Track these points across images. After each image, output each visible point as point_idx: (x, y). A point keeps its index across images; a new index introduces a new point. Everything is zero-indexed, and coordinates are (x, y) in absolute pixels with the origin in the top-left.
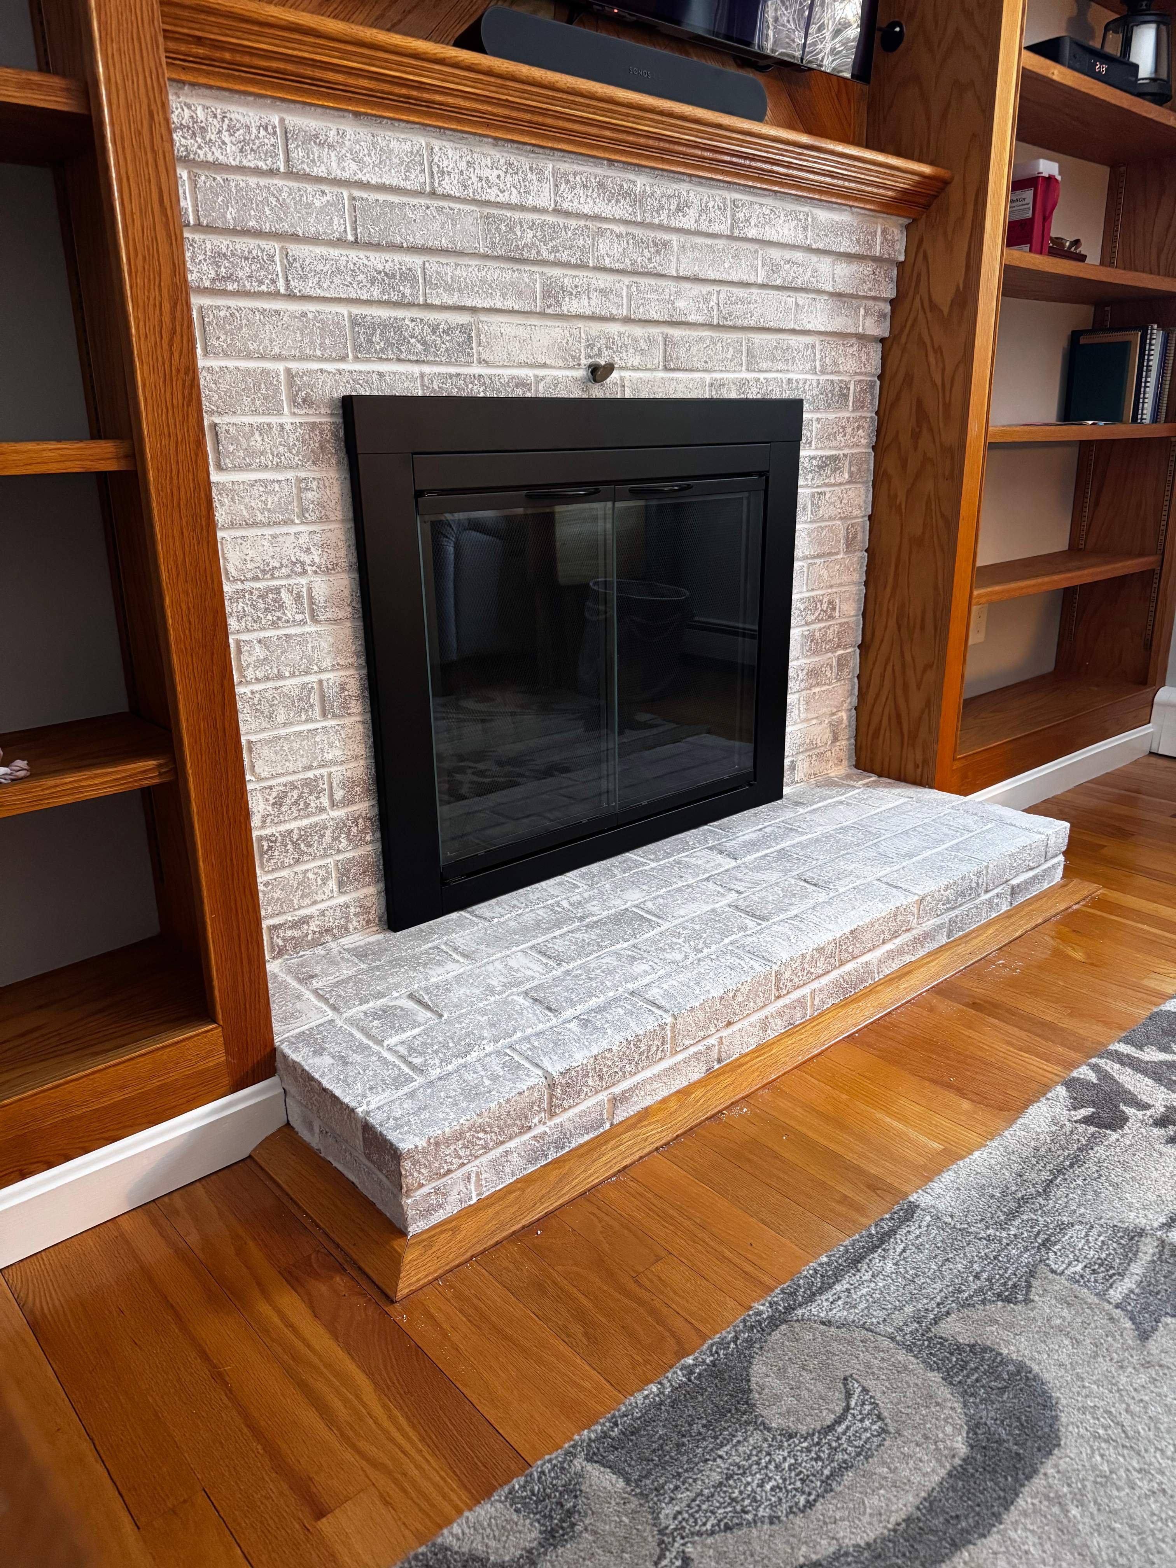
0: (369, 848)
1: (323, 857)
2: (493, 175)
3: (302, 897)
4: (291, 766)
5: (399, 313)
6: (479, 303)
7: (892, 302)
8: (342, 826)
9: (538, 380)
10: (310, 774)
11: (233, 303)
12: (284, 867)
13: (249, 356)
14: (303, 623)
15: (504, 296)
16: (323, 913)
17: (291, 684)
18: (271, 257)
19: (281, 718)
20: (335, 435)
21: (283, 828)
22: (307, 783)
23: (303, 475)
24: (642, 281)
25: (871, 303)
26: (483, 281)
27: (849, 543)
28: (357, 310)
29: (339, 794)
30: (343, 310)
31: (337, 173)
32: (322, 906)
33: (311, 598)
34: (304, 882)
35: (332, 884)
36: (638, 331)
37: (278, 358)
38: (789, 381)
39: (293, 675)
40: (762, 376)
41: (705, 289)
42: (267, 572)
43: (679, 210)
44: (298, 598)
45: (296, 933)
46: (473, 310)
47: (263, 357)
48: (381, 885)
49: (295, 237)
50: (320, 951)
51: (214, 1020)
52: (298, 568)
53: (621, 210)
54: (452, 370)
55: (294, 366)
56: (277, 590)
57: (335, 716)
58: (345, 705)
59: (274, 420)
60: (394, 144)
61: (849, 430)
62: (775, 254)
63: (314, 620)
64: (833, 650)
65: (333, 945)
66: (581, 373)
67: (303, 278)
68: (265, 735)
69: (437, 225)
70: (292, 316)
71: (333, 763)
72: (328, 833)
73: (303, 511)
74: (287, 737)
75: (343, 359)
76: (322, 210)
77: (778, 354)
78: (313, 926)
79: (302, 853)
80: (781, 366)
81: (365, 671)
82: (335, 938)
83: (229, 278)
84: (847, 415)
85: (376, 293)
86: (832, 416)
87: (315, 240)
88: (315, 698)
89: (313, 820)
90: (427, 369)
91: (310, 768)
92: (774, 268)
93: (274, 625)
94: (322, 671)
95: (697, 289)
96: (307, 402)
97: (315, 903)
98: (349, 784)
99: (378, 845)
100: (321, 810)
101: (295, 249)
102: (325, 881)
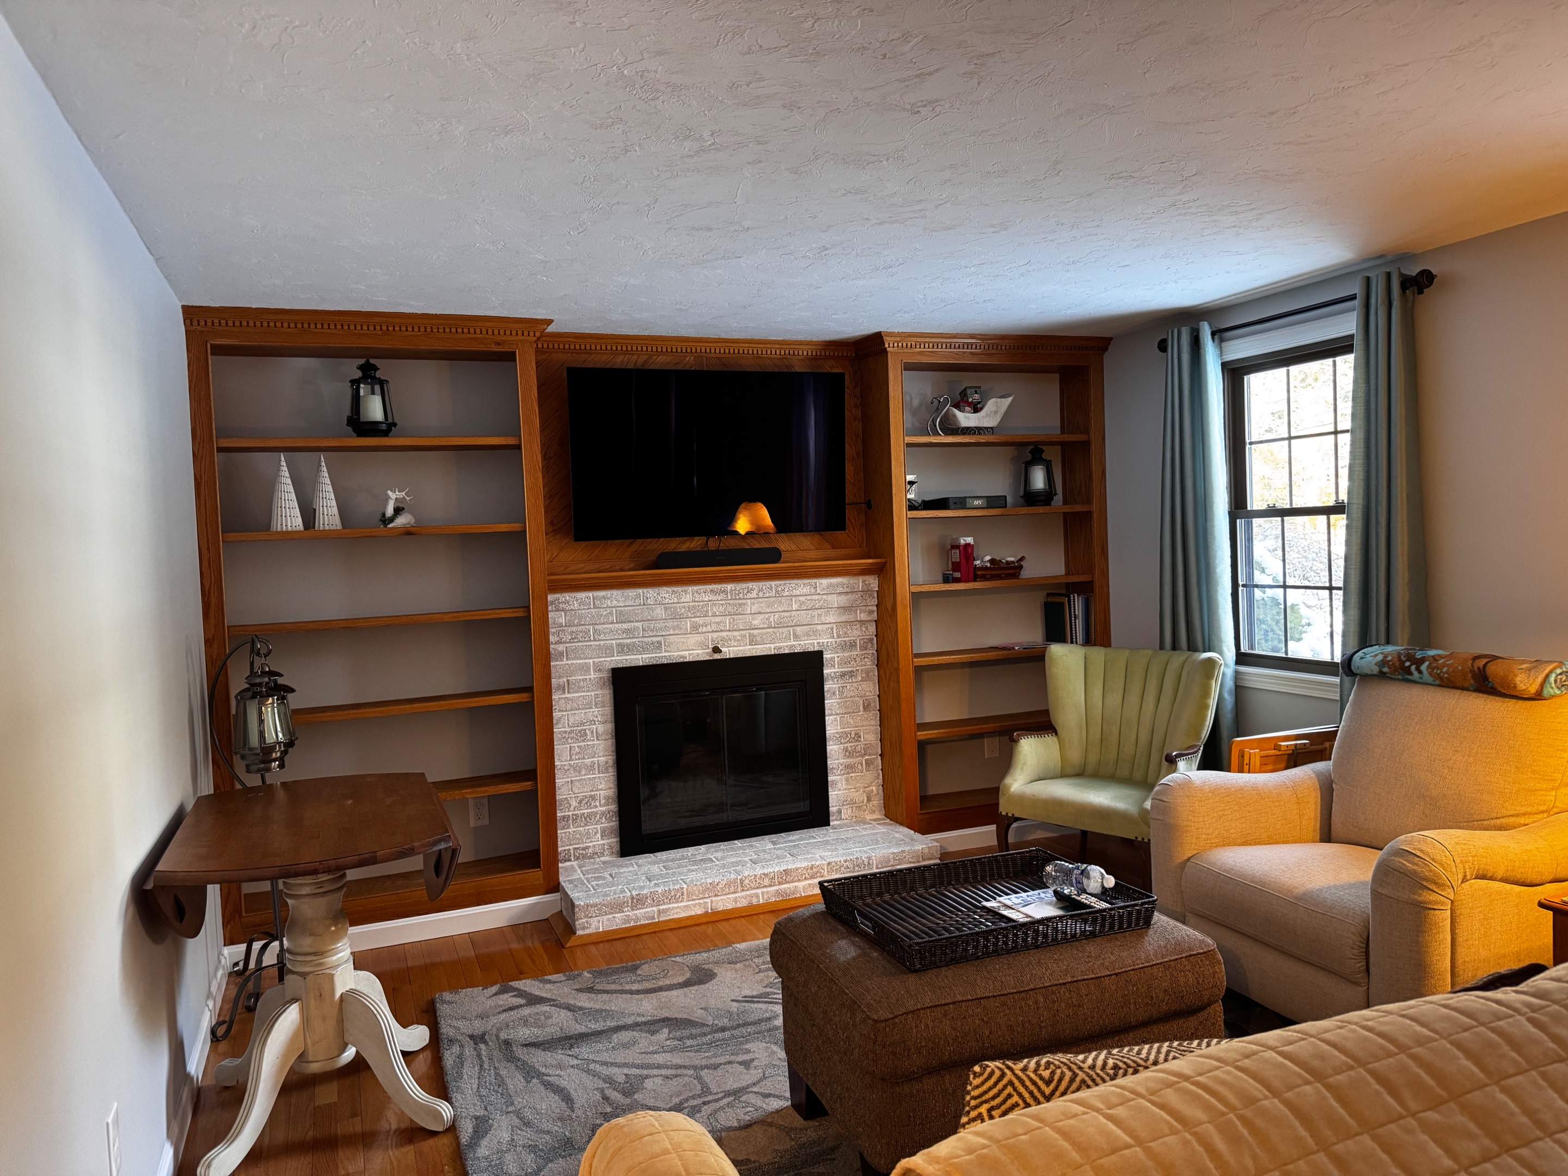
0: (614, 823)
1: (596, 824)
2: (667, 596)
3: (587, 839)
4: (586, 790)
5: (634, 640)
6: (664, 633)
7: (877, 606)
8: (603, 814)
9: (690, 655)
10: (593, 793)
11: (576, 644)
12: (581, 826)
13: (581, 659)
14: (593, 740)
15: (674, 630)
16: (594, 846)
17: (588, 761)
18: (589, 631)
19: (583, 773)
20: (609, 680)
21: (581, 812)
22: (591, 796)
23: (596, 693)
24: (735, 617)
25: (862, 608)
26: (666, 626)
27: (866, 708)
28: (618, 641)
29: (603, 802)
30: (614, 642)
31: (610, 605)
32: (594, 843)
33: (597, 732)
34: (588, 833)
35: (599, 835)
36: (736, 633)
37: (591, 658)
38: (818, 643)
39: (588, 758)
40: (802, 643)
41: (767, 616)
42: (582, 724)
43: (748, 592)
44: (592, 732)
45: (584, 852)
46: (662, 636)
47: (586, 659)
48: (618, 839)
49: (596, 624)
50: (592, 860)
51: (540, 867)
52: (593, 722)
53: (722, 596)
54: (654, 655)
55: (596, 660)
56: (585, 730)
57: (603, 773)
58: (607, 769)
59: (588, 677)
60: (630, 594)
61: (858, 659)
62: (802, 599)
63: (598, 739)
64: (863, 756)
65: (598, 860)
66: (710, 650)
67: (600, 635)
68: (577, 778)
69: (647, 613)
70: (596, 646)
71: (601, 790)
72: (598, 816)
73: (596, 704)
74: (584, 779)
75: (614, 656)
76: (605, 616)
77: (811, 633)
78: (590, 851)
79: (587, 822)
80: (813, 637)
81: (615, 757)
82: (599, 857)
83: (575, 638)
84: (855, 653)
85: (625, 635)
86: (846, 654)
87: (604, 624)
88: (596, 766)
89: (593, 810)
90: (644, 656)
91: (593, 791)
92: (802, 603)
93: (583, 741)
94: (599, 757)
95: (762, 616)
96: (600, 670)
97: (592, 842)
98: (607, 798)
99: (618, 823)
100: (596, 807)
101: (596, 627)
102: (596, 833)
